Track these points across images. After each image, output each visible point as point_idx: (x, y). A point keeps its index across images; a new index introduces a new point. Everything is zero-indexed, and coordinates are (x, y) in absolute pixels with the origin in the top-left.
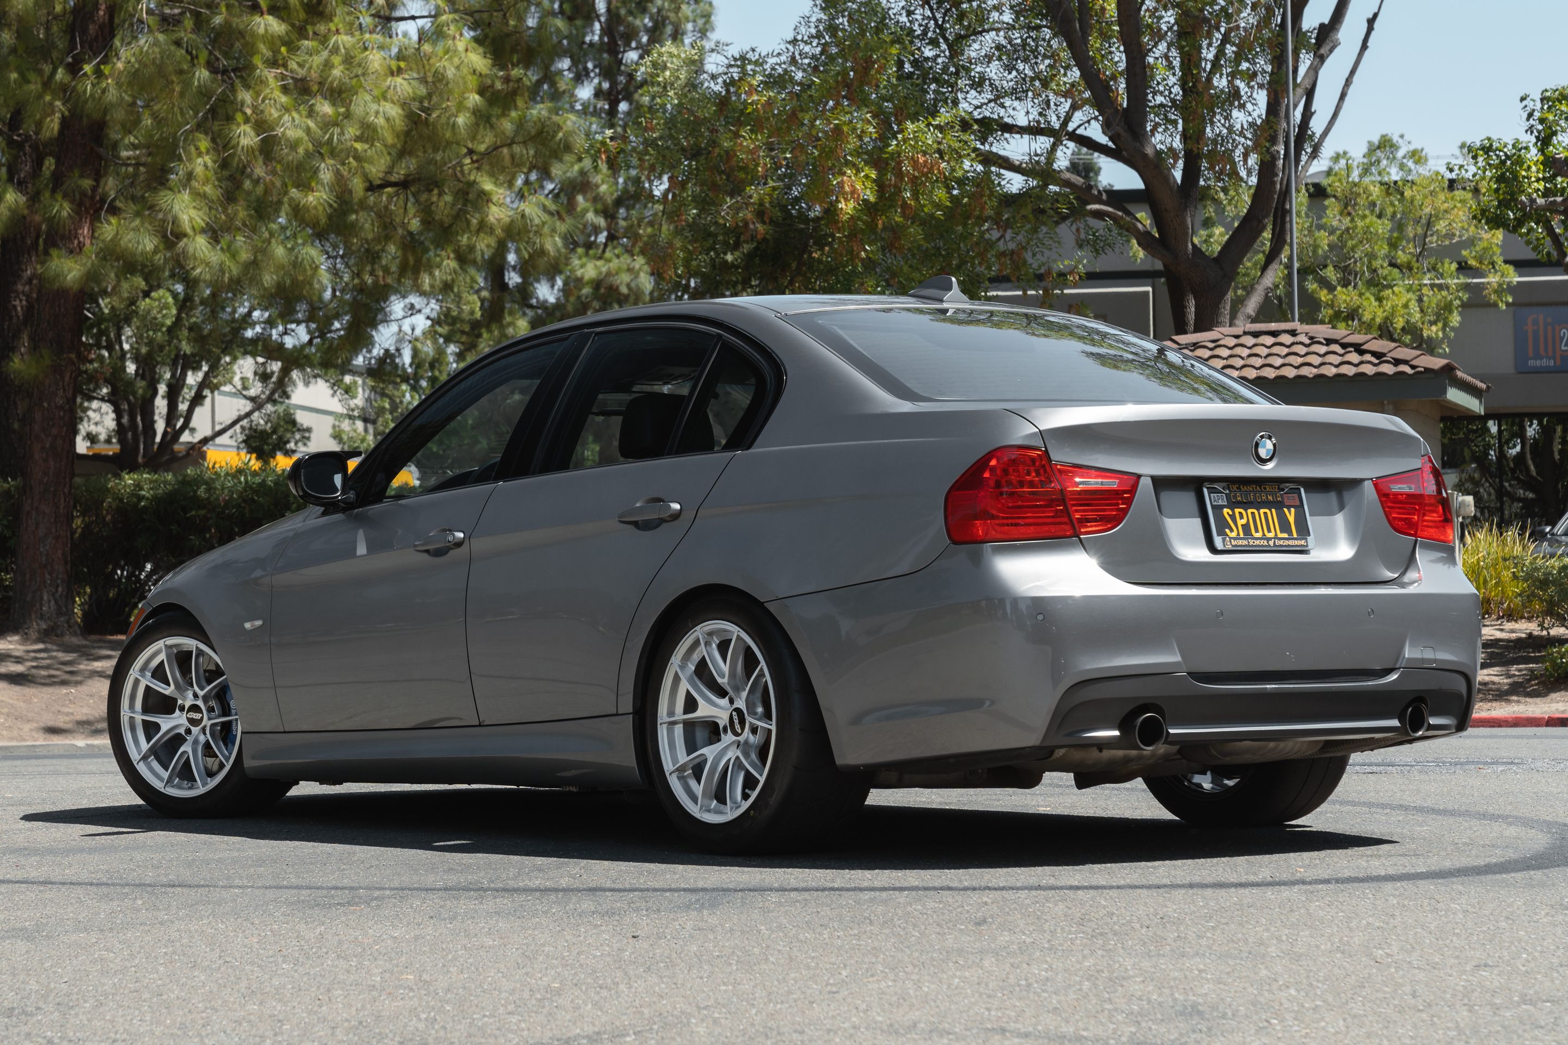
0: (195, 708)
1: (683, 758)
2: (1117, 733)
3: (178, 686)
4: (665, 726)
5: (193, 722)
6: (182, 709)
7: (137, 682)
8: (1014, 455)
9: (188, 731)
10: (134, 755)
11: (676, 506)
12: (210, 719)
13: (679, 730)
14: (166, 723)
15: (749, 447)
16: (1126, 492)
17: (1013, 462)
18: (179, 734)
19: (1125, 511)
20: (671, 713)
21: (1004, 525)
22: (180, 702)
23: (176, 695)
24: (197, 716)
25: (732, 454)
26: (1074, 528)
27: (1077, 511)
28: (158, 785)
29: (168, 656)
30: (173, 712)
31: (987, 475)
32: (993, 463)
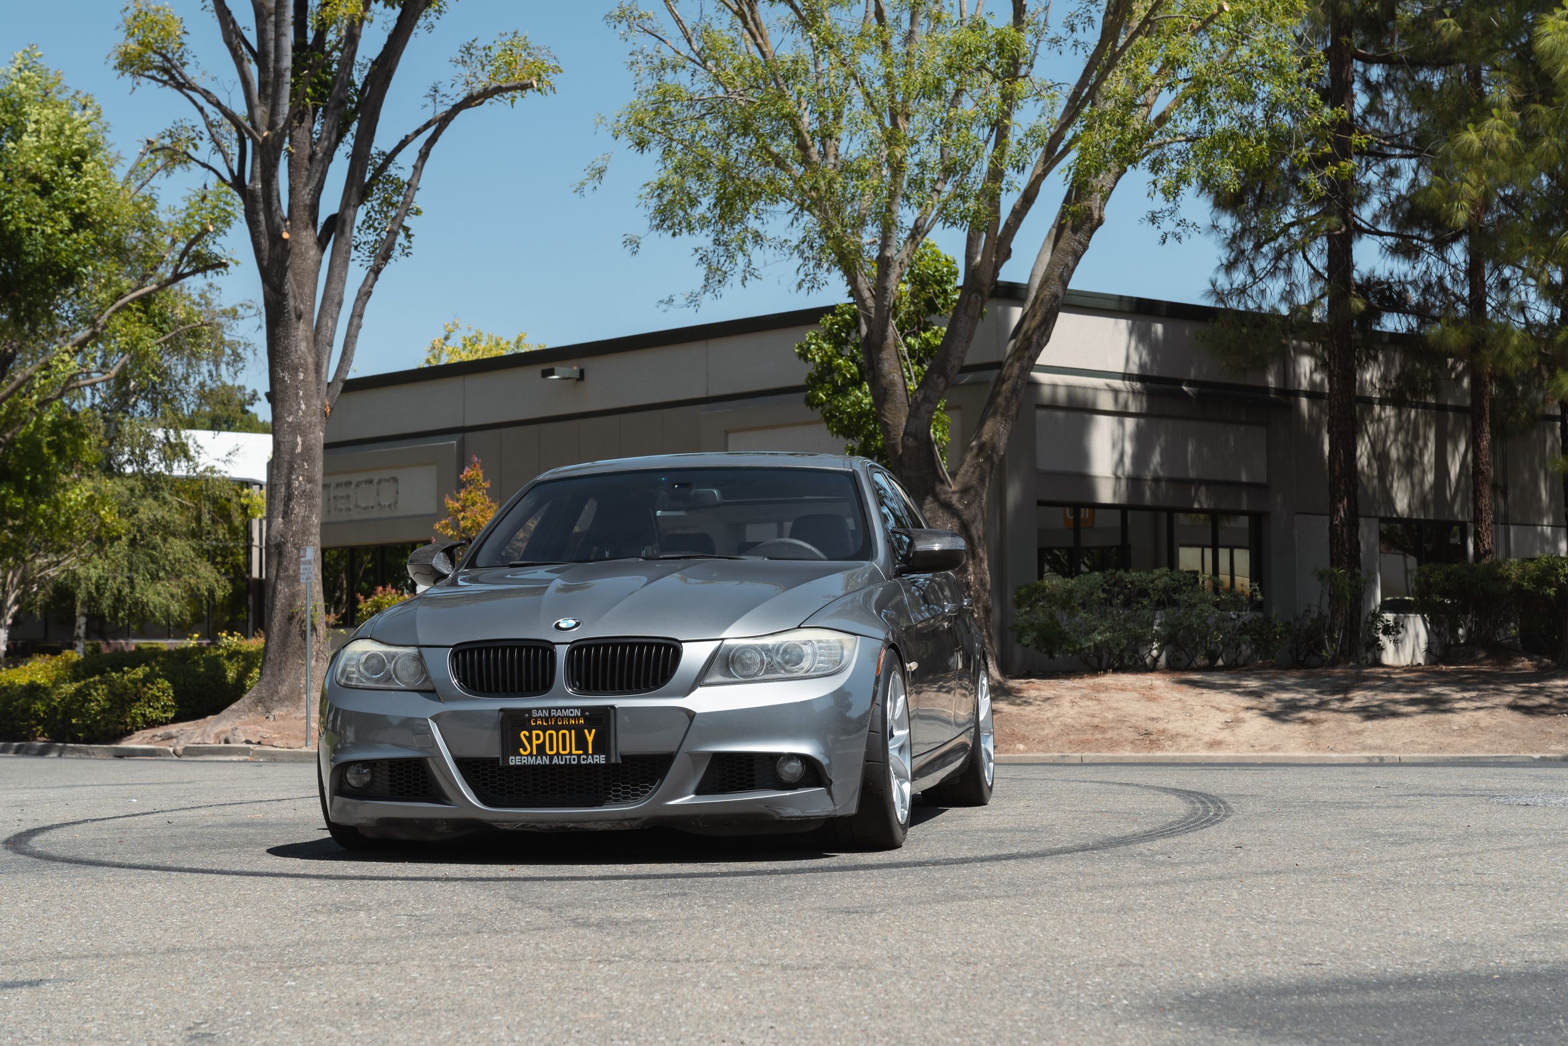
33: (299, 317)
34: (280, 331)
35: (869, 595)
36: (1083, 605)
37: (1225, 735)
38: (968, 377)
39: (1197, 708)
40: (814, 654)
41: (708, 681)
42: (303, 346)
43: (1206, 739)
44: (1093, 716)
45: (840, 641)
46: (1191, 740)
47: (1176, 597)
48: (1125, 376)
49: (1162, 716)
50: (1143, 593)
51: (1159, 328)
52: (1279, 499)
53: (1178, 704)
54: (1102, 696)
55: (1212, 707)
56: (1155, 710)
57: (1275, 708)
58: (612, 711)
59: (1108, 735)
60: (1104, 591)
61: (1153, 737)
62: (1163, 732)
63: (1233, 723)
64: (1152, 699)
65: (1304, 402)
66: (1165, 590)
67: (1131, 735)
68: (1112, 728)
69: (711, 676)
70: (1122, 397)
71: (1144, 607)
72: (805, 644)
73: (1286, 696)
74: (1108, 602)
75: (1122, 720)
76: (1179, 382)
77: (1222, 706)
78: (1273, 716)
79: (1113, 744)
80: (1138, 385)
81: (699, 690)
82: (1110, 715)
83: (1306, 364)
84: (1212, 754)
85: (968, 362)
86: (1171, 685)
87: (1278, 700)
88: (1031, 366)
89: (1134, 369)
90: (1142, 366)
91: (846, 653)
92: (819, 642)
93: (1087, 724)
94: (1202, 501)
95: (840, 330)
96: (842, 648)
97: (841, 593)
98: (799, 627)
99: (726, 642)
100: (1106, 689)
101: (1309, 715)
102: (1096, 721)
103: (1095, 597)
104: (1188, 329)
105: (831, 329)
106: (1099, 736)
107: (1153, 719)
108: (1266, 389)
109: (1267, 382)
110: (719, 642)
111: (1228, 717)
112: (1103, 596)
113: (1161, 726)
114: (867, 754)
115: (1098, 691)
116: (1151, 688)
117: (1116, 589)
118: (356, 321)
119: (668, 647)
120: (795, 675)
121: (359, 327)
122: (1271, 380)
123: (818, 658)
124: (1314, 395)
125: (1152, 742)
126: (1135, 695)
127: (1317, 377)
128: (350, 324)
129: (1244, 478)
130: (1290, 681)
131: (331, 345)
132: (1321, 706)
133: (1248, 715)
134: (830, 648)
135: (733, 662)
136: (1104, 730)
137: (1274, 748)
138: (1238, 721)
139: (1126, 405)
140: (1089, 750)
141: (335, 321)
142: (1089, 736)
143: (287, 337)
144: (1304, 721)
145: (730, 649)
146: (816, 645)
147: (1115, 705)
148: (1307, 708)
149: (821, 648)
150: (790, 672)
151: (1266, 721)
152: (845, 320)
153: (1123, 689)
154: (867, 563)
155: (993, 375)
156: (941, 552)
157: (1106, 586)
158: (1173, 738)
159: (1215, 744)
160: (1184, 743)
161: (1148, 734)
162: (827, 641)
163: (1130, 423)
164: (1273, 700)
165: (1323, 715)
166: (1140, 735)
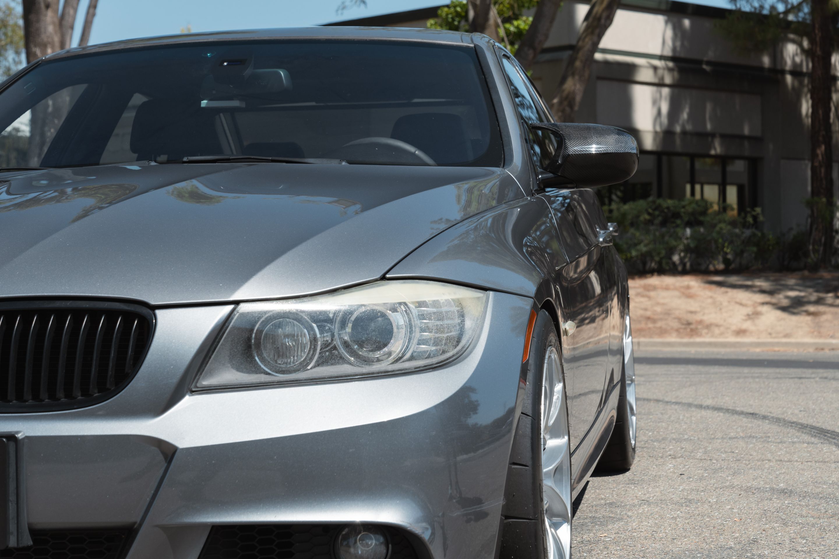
33: (48, 6)
34: (32, 17)
35: (501, 219)
36: (632, 224)
37: (747, 325)
38: (547, 56)
39: (725, 304)
40: (410, 327)
41: (206, 382)
42: (50, 29)
43: (734, 328)
44: (646, 309)
45: (459, 303)
46: (722, 329)
47: (701, 218)
48: (661, 58)
49: (698, 309)
50: (676, 215)
51: (687, 23)
52: (771, 146)
53: (710, 301)
54: (652, 294)
55: (737, 303)
56: (693, 305)
57: (785, 302)
58: (12, 446)
59: (659, 324)
60: (649, 214)
61: (693, 326)
62: (701, 322)
63: (754, 315)
64: (690, 296)
65: (789, 78)
66: (693, 214)
67: (675, 324)
68: (661, 319)
69: (211, 374)
70: (660, 72)
71: (677, 226)
72: (394, 310)
73: (792, 294)
74: (650, 222)
75: (668, 313)
76: (699, 62)
77: (744, 302)
78: (784, 309)
79: (663, 332)
80: (671, 64)
81: (188, 400)
82: (659, 309)
83: (791, 49)
84: (739, 339)
85: (548, 44)
86: (703, 285)
87: (787, 297)
88: (595, 48)
89: (668, 52)
90: (674, 49)
91: (468, 324)
92: (420, 304)
93: (642, 316)
94: (717, 149)
95: (453, 20)
96: (462, 315)
97: (458, 216)
98: (383, 278)
99: (244, 308)
100: (655, 288)
101: (812, 308)
102: (648, 314)
103: (642, 218)
104: (707, 24)
105: (447, 18)
106: (650, 325)
107: (691, 312)
108: (761, 69)
109: (761, 62)
110: (230, 307)
111: (749, 310)
112: (647, 217)
113: (698, 317)
114: (505, 508)
115: (648, 290)
116: (688, 287)
117: (657, 213)
118: (91, 10)
119: (129, 317)
120: (376, 367)
121: (94, 15)
122: (766, 61)
123: (417, 335)
124: (796, 73)
125: (692, 330)
126: (676, 293)
127: (798, 59)
128: (88, 13)
129: (746, 131)
130: (791, 282)
131: (72, 28)
132: (819, 302)
133: (765, 309)
134: (440, 316)
135: (258, 345)
136: (654, 321)
137: (786, 336)
138: (756, 314)
139: (662, 78)
140: (644, 336)
141: (76, 10)
142: (643, 325)
143: (38, 21)
144: (809, 313)
145: (253, 318)
146: (415, 311)
147: (662, 301)
148: (809, 303)
149: (422, 316)
150: (367, 361)
151: (779, 313)
152: (456, 12)
153: (667, 288)
154: (497, 170)
155: (566, 54)
156: (601, 156)
157: (650, 211)
158: (708, 327)
159: (741, 332)
160: (717, 331)
161: (689, 324)
162: (435, 304)
163: (666, 91)
164: (782, 298)
165: (821, 308)
166: (683, 324)
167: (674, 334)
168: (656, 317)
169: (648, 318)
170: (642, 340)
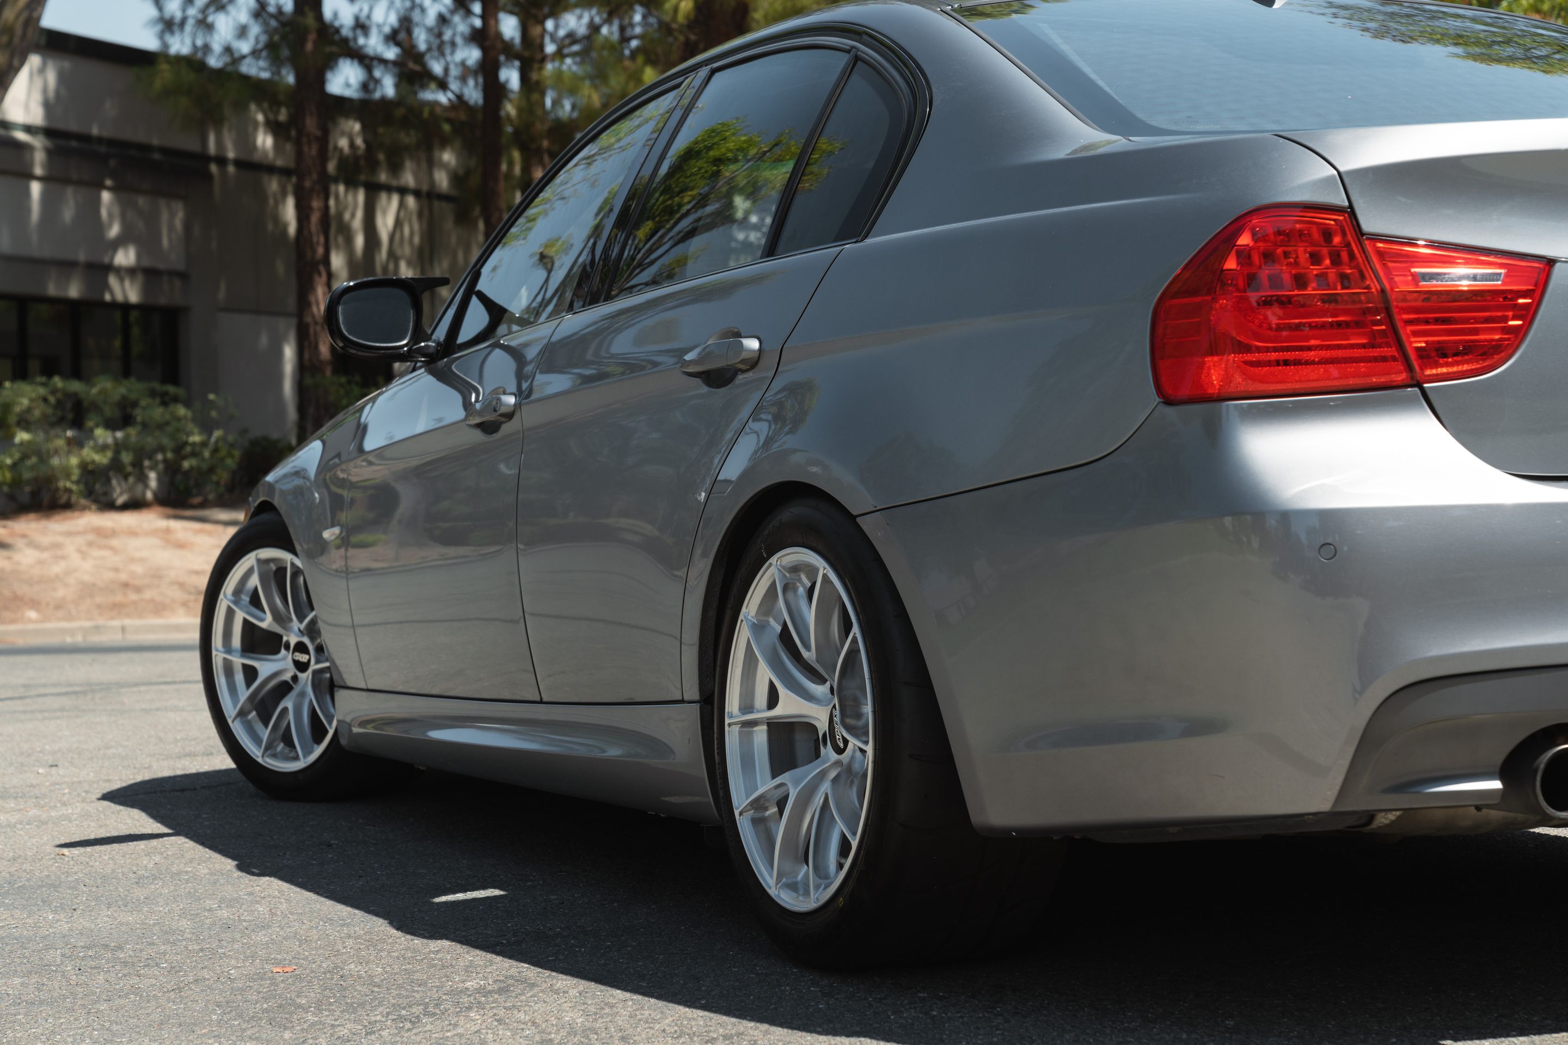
0: (301, 647)
1: (765, 785)
2: (1496, 785)
3: (277, 617)
4: (736, 729)
5: (301, 667)
6: (287, 647)
7: (230, 614)
8: (1290, 222)
9: (295, 678)
10: (230, 710)
11: (753, 344)
12: (317, 662)
13: (761, 736)
14: (266, 667)
15: (866, 237)
16: (1524, 294)
17: (1286, 236)
18: (285, 682)
19: (1519, 334)
20: (747, 707)
21: (1258, 364)
22: (285, 639)
23: (277, 629)
24: (303, 658)
25: (839, 248)
26: (1410, 368)
27: (1416, 334)
28: (255, 752)
29: (263, 578)
30: (277, 651)
31: (1231, 264)
32: (1244, 240)
44: (116, 570)
54: (114, 542)
59: (148, 595)
68: (149, 586)
82: (138, 569)
102: (123, 577)
106: (133, 596)
115: (104, 537)
136: (138, 590)
140: (129, 616)
142: (119, 598)
147: (136, 555)
153: (132, 533)
166: (190, 593)
167: (181, 611)
168: (138, 582)
169: (126, 585)
170: (127, 622)
